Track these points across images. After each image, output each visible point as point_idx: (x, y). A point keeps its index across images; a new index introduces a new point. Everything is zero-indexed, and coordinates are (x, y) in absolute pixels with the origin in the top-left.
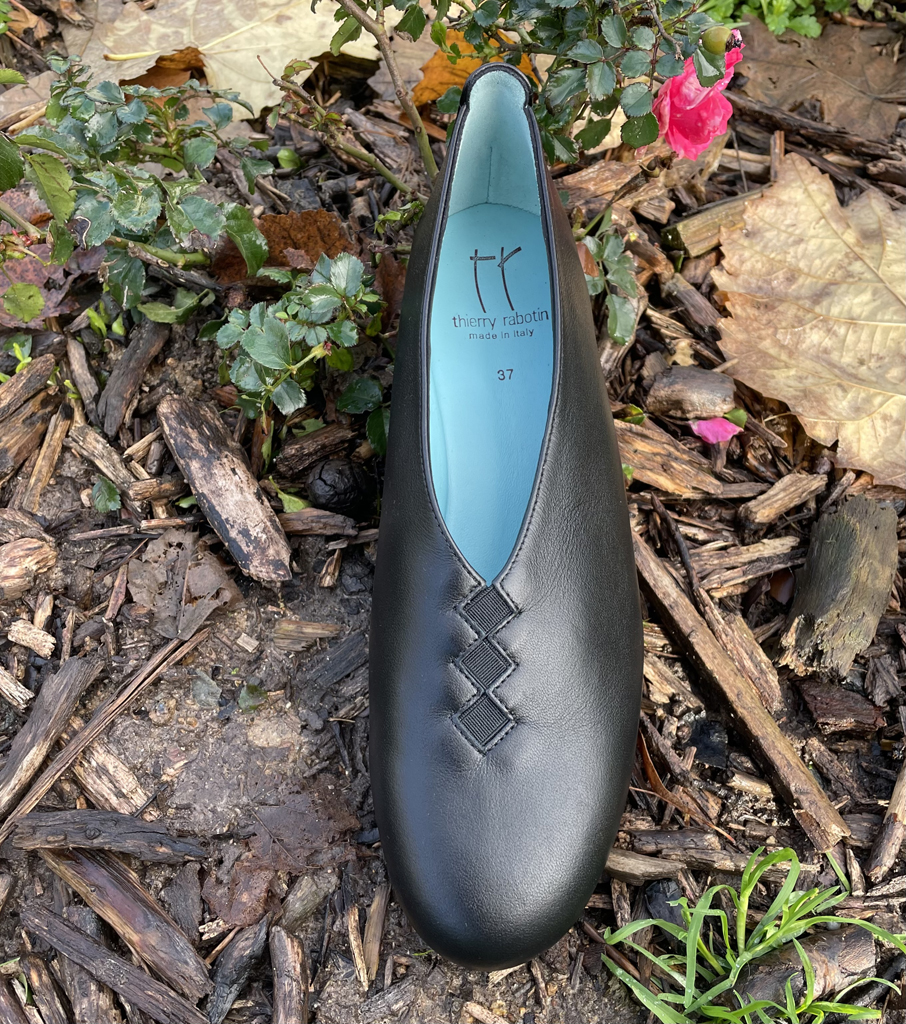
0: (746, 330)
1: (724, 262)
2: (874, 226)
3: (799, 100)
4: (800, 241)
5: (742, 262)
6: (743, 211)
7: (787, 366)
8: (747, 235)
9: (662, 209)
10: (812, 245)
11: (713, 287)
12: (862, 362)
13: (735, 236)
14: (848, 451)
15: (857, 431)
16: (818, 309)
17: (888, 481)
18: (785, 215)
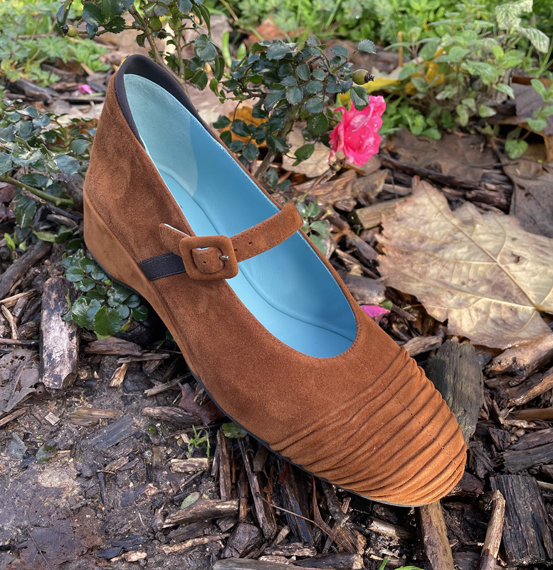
0: (394, 263)
1: (383, 232)
2: (469, 218)
3: (429, 164)
4: (427, 222)
5: (394, 232)
6: (395, 208)
7: (418, 281)
8: (398, 220)
9: (349, 205)
10: (434, 225)
11: (376, 243)
12: (463, 283)
13: (390, 220)
14: (455, 326)
15: (460, 315)
16: (437, 255)
17: (480, 343)
18: (418, 210)
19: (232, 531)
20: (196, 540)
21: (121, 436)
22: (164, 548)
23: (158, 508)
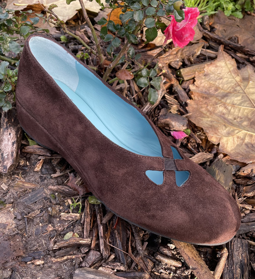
0: (197, 104)
1: (195, 83)
2: (247, 76)
3: (231, 36)
4: (221, 78)
5: (201, 83)
6: (204, 68)
7: (208, 117)
8: (205, 75)
9: (177, 65)
10: (225, 80)
11: (189, 90)
12: (235, 119)
13: (200, 75)
14: (223, 147)
15: (227, 141)
16: (223, 100)
17: (235, 159)
18: (218, 70)
19: (87, 253)
20: (69, 257)
21: (37, 198)
22: (53, 259)
23: (53, 238)
